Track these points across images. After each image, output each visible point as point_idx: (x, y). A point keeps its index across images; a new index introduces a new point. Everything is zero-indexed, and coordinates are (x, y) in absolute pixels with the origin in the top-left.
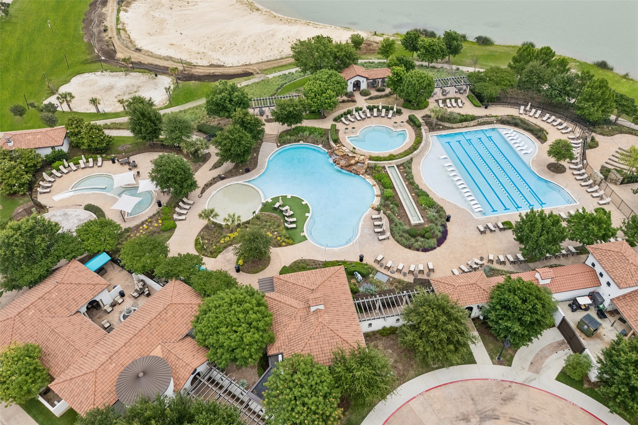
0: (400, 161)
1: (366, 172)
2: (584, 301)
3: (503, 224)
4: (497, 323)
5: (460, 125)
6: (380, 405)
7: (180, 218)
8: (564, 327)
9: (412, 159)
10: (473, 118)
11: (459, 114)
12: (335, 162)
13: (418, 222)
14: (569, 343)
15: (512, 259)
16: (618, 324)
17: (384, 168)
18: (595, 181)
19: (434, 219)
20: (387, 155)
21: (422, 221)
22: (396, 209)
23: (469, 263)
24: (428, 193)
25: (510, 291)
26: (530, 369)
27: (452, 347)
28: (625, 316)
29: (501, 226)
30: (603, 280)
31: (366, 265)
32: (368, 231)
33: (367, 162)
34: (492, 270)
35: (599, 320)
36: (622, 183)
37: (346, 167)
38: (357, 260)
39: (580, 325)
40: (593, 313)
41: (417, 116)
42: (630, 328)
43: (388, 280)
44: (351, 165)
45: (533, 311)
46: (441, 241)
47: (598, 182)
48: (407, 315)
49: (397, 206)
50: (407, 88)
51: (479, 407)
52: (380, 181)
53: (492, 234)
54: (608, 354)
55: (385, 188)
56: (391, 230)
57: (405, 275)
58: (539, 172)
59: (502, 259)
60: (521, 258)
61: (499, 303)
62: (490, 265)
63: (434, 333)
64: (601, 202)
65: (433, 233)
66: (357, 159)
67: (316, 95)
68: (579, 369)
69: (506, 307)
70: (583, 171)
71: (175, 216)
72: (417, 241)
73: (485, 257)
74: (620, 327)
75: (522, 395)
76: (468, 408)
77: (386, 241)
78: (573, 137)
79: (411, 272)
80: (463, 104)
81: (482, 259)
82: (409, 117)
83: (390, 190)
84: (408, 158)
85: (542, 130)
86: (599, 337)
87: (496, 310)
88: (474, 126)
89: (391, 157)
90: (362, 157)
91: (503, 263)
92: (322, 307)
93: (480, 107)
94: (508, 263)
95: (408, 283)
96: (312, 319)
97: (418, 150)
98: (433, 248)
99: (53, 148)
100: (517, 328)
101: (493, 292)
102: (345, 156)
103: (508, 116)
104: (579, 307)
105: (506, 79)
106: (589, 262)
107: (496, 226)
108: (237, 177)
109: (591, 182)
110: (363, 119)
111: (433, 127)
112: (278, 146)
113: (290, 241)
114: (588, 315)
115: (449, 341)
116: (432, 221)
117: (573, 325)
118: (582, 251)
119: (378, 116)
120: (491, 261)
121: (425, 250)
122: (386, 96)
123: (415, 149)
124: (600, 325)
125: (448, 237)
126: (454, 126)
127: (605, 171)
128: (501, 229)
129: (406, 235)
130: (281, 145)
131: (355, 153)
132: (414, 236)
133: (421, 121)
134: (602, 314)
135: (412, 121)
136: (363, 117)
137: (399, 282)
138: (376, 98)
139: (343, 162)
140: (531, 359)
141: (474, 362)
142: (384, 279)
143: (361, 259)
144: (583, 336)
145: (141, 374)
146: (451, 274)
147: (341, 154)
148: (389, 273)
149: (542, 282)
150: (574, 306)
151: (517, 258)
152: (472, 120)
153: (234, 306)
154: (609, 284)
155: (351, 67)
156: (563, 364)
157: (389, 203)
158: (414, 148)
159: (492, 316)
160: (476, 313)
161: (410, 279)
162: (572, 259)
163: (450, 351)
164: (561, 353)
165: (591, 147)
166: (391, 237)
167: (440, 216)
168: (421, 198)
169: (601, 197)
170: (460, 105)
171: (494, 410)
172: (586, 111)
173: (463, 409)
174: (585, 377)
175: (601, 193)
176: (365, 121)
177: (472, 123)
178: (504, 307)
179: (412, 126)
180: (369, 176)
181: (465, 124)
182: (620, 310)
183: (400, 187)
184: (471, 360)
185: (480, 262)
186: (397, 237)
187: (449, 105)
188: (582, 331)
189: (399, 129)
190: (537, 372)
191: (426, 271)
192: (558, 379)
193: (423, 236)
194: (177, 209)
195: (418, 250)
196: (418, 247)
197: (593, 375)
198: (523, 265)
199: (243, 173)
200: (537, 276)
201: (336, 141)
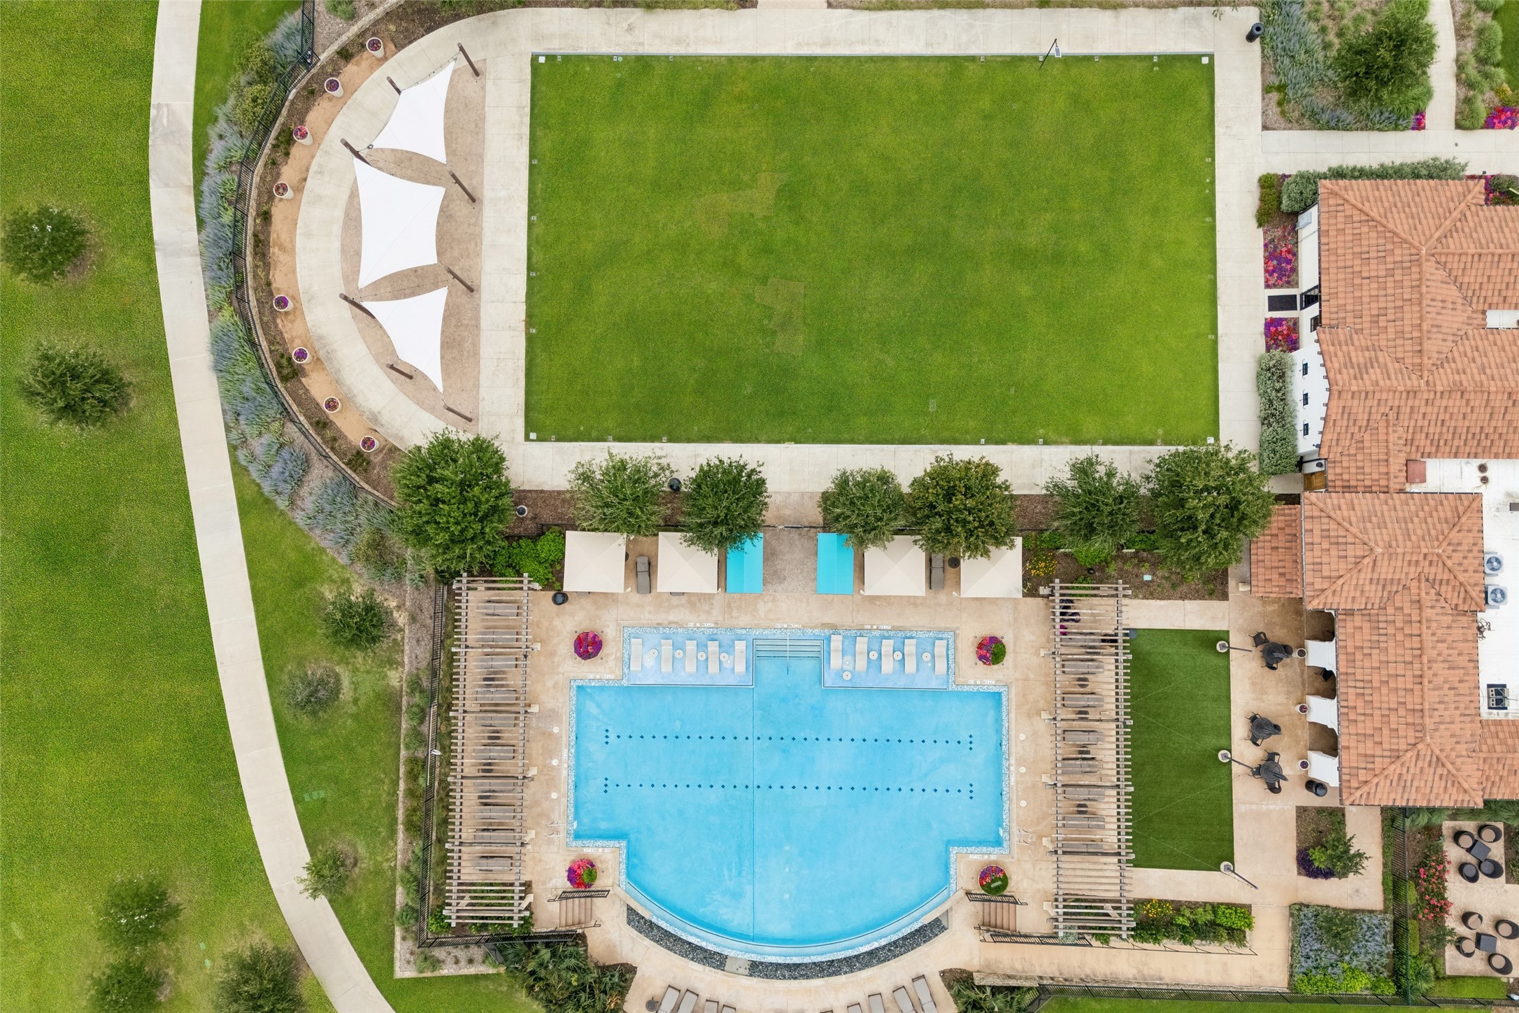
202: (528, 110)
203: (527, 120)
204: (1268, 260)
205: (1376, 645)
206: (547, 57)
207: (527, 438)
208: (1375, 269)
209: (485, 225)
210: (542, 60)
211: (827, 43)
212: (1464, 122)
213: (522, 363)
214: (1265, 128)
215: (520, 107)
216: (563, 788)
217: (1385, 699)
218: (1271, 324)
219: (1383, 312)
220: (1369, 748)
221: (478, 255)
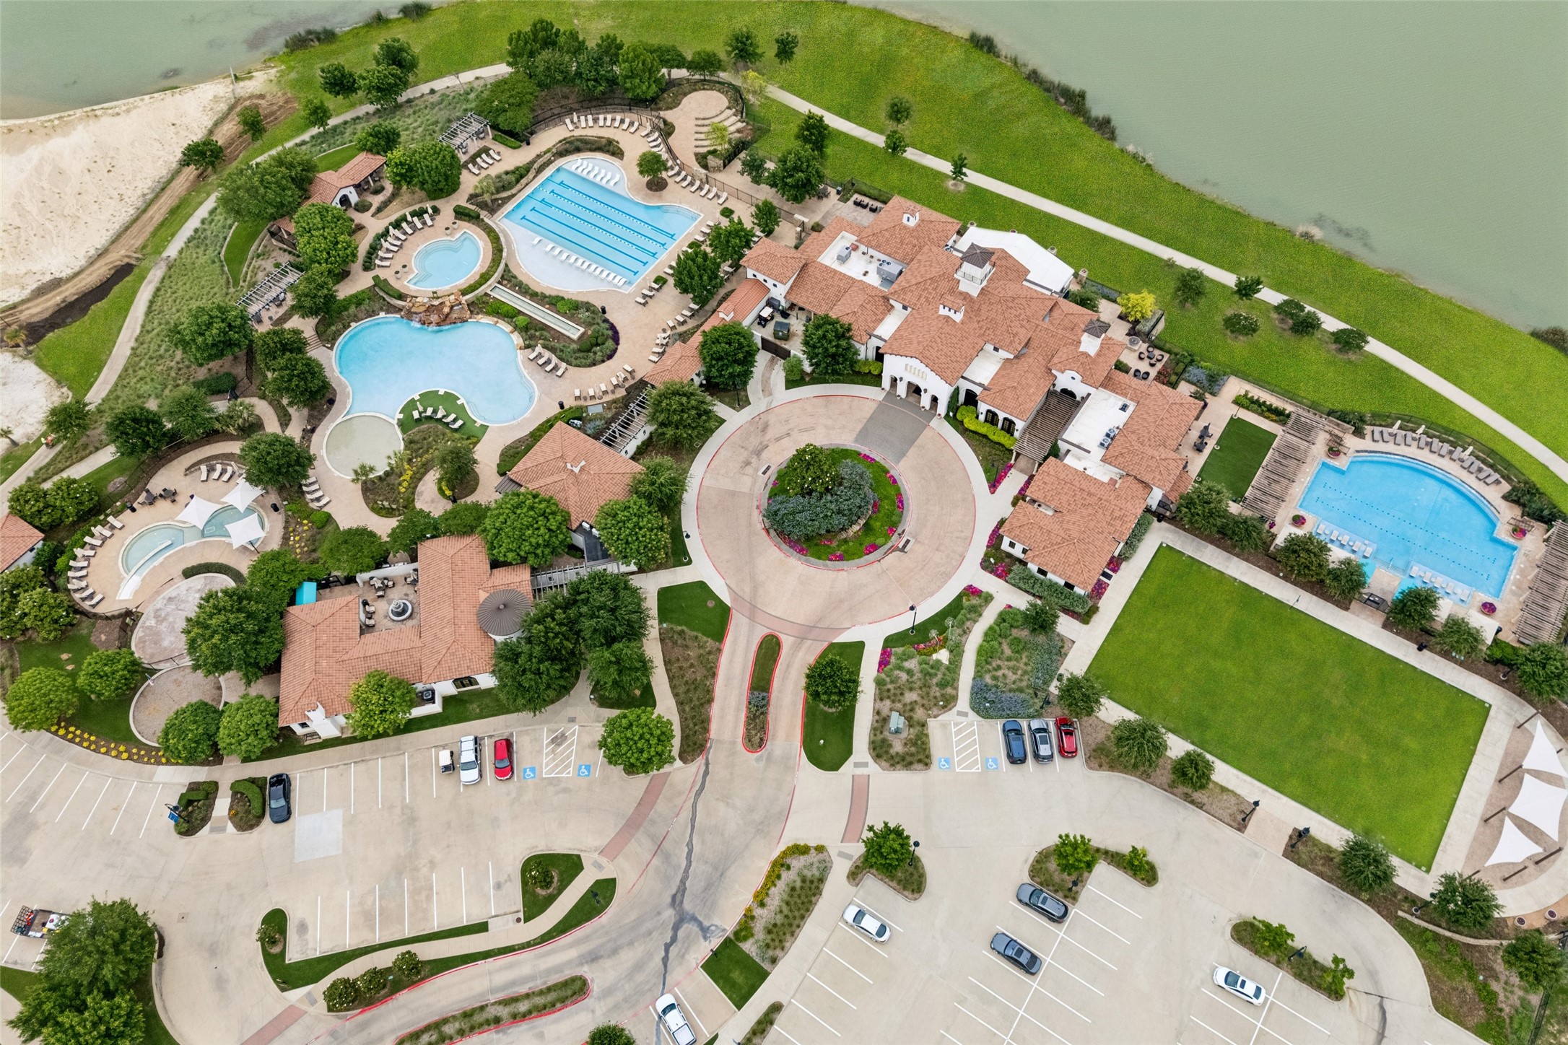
0: (497, 276)
1: (471, 312)
2: (767, 312)
3: (655, 282)
4: (721, 376)
5: (519, 187)
6: (685, 496)
7: (322, 503)
8: (766, 345)
9: (506, 265)
10: (527, 168)
11: (507, 173)
12: (424, 324)
13: (579, 334)
14: (777, 355)
15: (689, 314)
16: (800, 313)
17: (486, 294)
18: (701, 180)
19: (590, 320)
20: (477, 277)
21: (582, 330)
22: (545, 333)
23: (658, 341)
24: (561, 294)
25: (714, 343)
26: (765, 396)
27: (704, 418)
28: (801, 305)
29: (656, 286)
30: (770, 284)
31: (571, 408)
32: (540, 375)
33: (464, 299)
34: (680, 335)
35: (786, 321)
36: (725, 166)
37: (444, 320)
38: (558, 410)
39: (776, 336)
40: (779, 318)
41: (460, 203)
42: (810, 312)
43: (604, 407)
44: (448, 314)
45: (741, 346)
46: (616, 338)
47: (704, 180)
48: (653, 418)
49: (543, 329)
50: (430, 177)
51: (751, 449)
52: (498, 313)
53: (654, 299)
54: (806, 343)
55: (512, 317)
56: (562, 360)
57: (613, 392)
58: (644, 200)
59: (681, 319)
60: (696, 307)
61: (712, 359)
62: (675, 331)
63: (686, 416)
64: (721, 201)
65: (603, 335)
66: (448, 304)
67: (328, 253)
68: (795, 370)
69: (720, 359)
70: (683, 174)
71: (315, 505)
72: (595, 353)
73: (666, 327)
74: (803, 316)
75: (772, 419)
76: (744, 455)
77: (566, 374)
78: (646, 133)
79: (616, 386)
80: (499, 153)
81: (664, 331)
82: (455, 211)
83: (520, 317)
84: (502, 266)
85: (610, 142)
86: (794, 335)
87: (714, 366)
88: (534, 178)
89: (484, 278)
90: (452, 298)
91: (685, 322)
92: (583, 463)
93: (520, 146)
94: (688, 320)
95: (623, 398)
96: (584, 477)
97: (505, 250)
98: (615, 351)
99: (32, 550)
100: (738, 369)
101: (701, 353)
102: (430, 309)
103: (560, 142)
104: (766, 320)
105: (527, 93)
106: (750, 275)
107: (651, 289)
108: (328, 417)
109: (698, 183)
110: (401, 247)
111: (493, 208)
112: (331, 348)
113: (474, 440)
114: (777, 323)
115: (700, 415)
116: (590, 324)
117: (771, 339)
118: (736, 266)
119: (414, 231)
120: (673, 328)
121: (610, 357)
122: (394, 196)
123: (501, 251)
124: (789, 324)
125: (618, 328)
126: (514, 191)
127: (702, 159)
128: (658, 290)
129: (581, 355)
130: (333, 345)
131: (438, 298)
132: (589, 351)
133: (473, 207)
134: (785, 314)
135: (461, 214)
136: (398, 243)
137: (614, 401)
138: (385, 204)
139: (434, 318)
140: (760, 388)
141: (724, 421)
142: (599, 409)
143: (562, 406)
144: (783, 342)
145: (502, 607)
146: (653, 365)
147: (423, 309)
148: (598, 401)
149: (728, 319)
150: (762, 321)
151: (692, 310)
152: (528, 172)
153: (519, 511)
154: (775, 285)
155: (317, 180)
156: (783, 374)
157: (532, 331)
158: (498, 250)
159: (714, 372)
160: (697, 381)
161: (621, 393)
162: (734, 279)
163: (705, 421)
164: (777, 367)
165: (669, 134)
166: (569, 367)
167: (593, 312)
168: (559, 305)
169: (717, 196)
170: (498, 158)
171: (761, 443)
172: (639, 91)
173: (741, 459)
174: (803, 372)
175: (714, 190)
176: (404, 248)
177: (531, 175)
178: (718, 360)
179: (469, 222)
180: (480, 316)
181: (524, 181)
182: (795, 302)
183: (525, 306)
184: (722, 421)
185: (666, 335)
186: (574, 362)
187: (485, 166)
188: (780, 339)
189: (458, 235)
190: (771, 394)
191: (629, 376)
192: (787, 388)
193: (597, 345)
194: (309, 497)
195: (603, 361)
196: (600, 358)
197: (808, 368)
198: (701, 312)
199: (329, 409)
200: (721, 315)
201: (401, 297)
202: (1440, 848)
203: (1442, 843)
204: (1103, 594)
205: (1168, 437)
206: (1420, 868)
207: (1490, 706)
208: (1093, 549)
209: (1483, 806)
210: (1424, 869)
211: (1264, 791)
212: (988, 598)
213: (1482, 737)
214: (1074, 642)
215: (1444, 852)
216: (1517, 567)
217: (1175, 421)
218: (1115, 571)
219: (1098, 533)
220: (1187, 412)
221: (1491, 795)
